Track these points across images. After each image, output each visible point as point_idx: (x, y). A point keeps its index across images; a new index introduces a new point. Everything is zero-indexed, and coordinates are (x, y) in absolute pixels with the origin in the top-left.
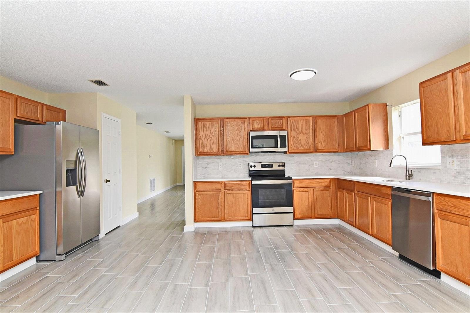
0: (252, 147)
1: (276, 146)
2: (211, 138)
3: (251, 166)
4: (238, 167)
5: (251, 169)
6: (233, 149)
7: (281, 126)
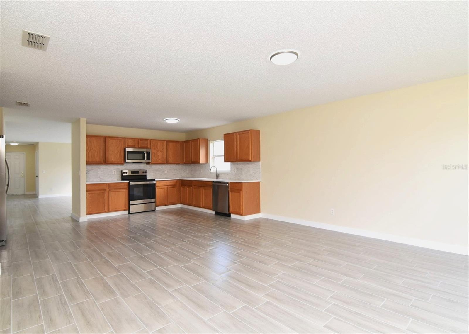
0: (127, 159)
1: (144, 159)
2: (95, 151)
3: (124, 173)
4: (113, 173)
5: (124, 175)
6: (113, 160)
7: (147, 145)
